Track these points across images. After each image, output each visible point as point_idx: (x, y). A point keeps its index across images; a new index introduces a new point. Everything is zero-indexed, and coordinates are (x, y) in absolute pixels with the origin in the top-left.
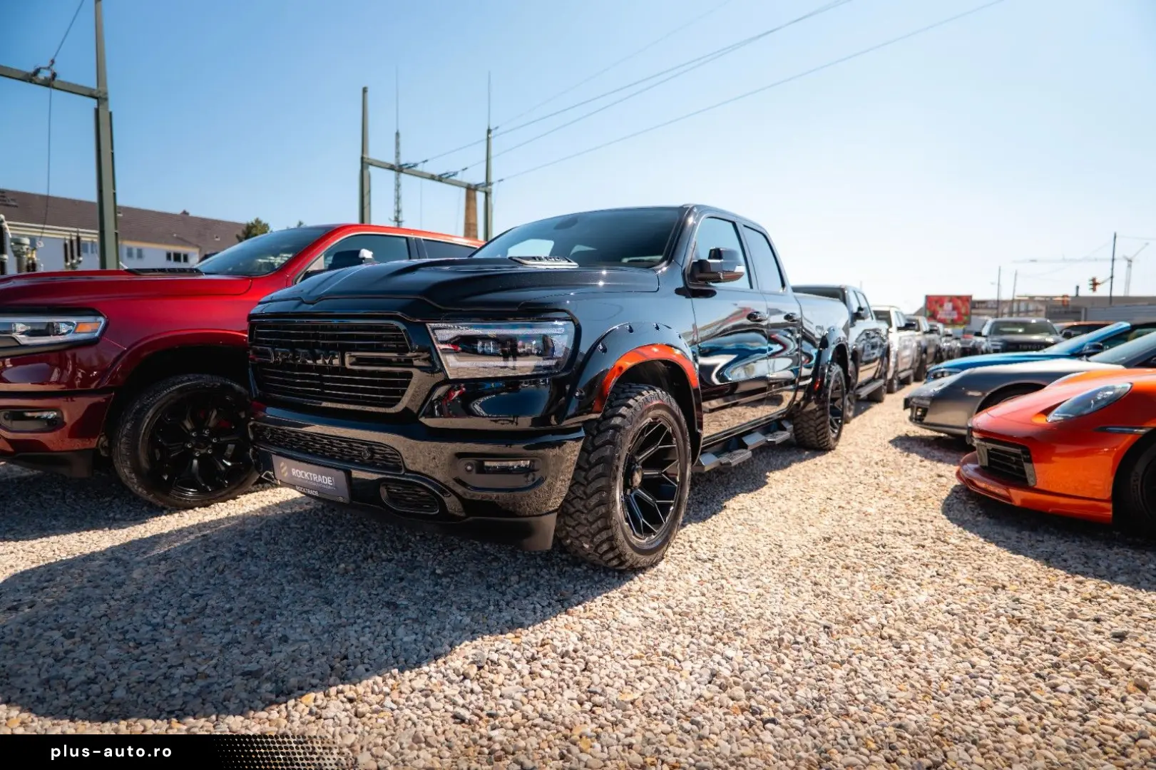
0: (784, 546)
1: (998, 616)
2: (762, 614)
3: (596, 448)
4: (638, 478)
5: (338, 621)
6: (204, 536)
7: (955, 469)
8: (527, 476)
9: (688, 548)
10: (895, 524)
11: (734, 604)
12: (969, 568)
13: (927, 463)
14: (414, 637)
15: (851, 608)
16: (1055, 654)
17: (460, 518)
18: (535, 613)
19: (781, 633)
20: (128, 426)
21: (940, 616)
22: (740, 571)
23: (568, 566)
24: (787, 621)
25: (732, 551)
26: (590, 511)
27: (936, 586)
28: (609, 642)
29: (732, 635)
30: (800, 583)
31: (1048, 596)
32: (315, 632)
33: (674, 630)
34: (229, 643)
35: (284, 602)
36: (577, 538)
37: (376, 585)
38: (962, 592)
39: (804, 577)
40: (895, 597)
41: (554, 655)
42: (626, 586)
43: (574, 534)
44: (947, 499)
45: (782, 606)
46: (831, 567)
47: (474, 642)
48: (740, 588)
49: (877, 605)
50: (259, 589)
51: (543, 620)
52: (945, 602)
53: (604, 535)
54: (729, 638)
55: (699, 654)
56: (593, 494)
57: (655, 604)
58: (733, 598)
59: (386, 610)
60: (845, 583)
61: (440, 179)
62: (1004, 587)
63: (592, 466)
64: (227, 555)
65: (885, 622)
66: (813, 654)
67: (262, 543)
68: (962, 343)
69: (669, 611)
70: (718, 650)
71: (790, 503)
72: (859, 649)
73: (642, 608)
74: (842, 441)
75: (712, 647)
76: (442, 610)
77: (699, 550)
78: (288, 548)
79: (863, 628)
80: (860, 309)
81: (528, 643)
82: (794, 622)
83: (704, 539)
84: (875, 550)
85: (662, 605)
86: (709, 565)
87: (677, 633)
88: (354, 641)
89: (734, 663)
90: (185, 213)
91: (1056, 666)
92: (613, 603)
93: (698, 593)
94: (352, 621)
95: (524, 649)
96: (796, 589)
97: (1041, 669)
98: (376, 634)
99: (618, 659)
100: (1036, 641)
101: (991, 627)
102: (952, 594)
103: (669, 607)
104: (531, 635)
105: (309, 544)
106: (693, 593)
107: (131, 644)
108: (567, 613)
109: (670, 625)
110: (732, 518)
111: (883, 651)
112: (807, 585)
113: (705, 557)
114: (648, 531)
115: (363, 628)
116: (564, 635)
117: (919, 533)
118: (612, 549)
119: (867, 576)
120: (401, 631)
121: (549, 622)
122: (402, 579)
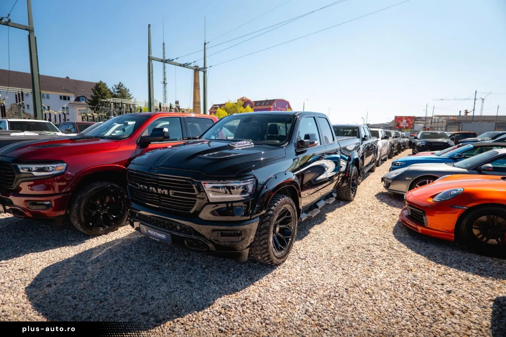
0: (332, 251)
1: (408, 283)
2: (323, 284)
3: (263, 223)
4: (278, 229)
5: (171, 290)
6: (110, 249)
7: (400, 210)
8: (239, 237)
9: (296, 253)
10: (374, 240)
11: (314, 280)
12: (400, 261)
13: (389, 207)
14: (199, 296)
15: (355, 281)
16: (426, 300)
17: (214, 251)
18: (242, 285)
19: (330, 292)
20: (76, 205)
21: (387, 284)
22: (315, 263)
23: (252, 263)
24: (332, 287)
25: (312, 254)
26: (261, 246)
27: (387, 269)
28: (269, 297)
29: (313, 293)
30: (338, 269)
31: (426, 274)
32: (164, 295)
33: (292, 291)
34: (133, 301)
35: (149, 281)
36: (256, 255)
37: (181, 273)
38: (396, 272)
39: (339, 266)
40: (372, 275)
41: (250, 303)
42: (273, 272)
43: (255, 253)
44: (395, 226)
45: (331, 280)
46: (349, 261)
47: (221, 298)
48: (315, 272)
49: (365, 279)
50: (138, 275)
51: (244, 288)
52: (390, 277)
53: (266, 254)
54: (312, 295)
55: (301, 302)
56: (262, 240)
57: (285, 280)
58: (314, 276)
59: (187, 285)
60: (354, 269)
61: (184, 66)
62: (411, 270)
63: (262, 230)
64: (121, 259)
65: (367, 286)
66: (341, 301)
67: (133, 253)
68: (409, 139)
69: (290, 283)
70: (308, 300)
71: (335, 229)
72: (357, 299)
73: (280, 281)
74: (356, 196)
75: (306, 299)
76: (207, 284)
77: (300, 254)
78: (144, 255)
79: (359, 289)
80: (365, 136)
81: (241, 298)
82: (335, 287)
83: (302, 249)
84: (366, 253)
85: (287, 280)
86: (304, 261)
87: (293, 293)
88: (178, 299)
89: (314, 306)
90: (67, 78)
91: (425, 305)
92: (270, 280)
93: (300, 275)
94: (175, 290)
95: (240, 301)
96: (336, 271)
97: (419, 306)
98: (185, 295)
99: (273, 304)
100: (420, 294)
101: (405, 288)
102: (392, 273)
103: (290, 281)
104: (241, 295)
105: (152, 253)
106: (299, 275)
107: (98, 301)
108: (253, 285)
109: (291, 290)
110: (312, 238)
111: (366, 299)
112: (340, 270)
113: (302, 257)
114: (282, 249)
115: (180, 293)
116: (253, 294)
117: (383, 244)
118: (269, 259)
119: (362, 265)
120: (194, 294)
121: (247, 289)
122: (190, 270)
